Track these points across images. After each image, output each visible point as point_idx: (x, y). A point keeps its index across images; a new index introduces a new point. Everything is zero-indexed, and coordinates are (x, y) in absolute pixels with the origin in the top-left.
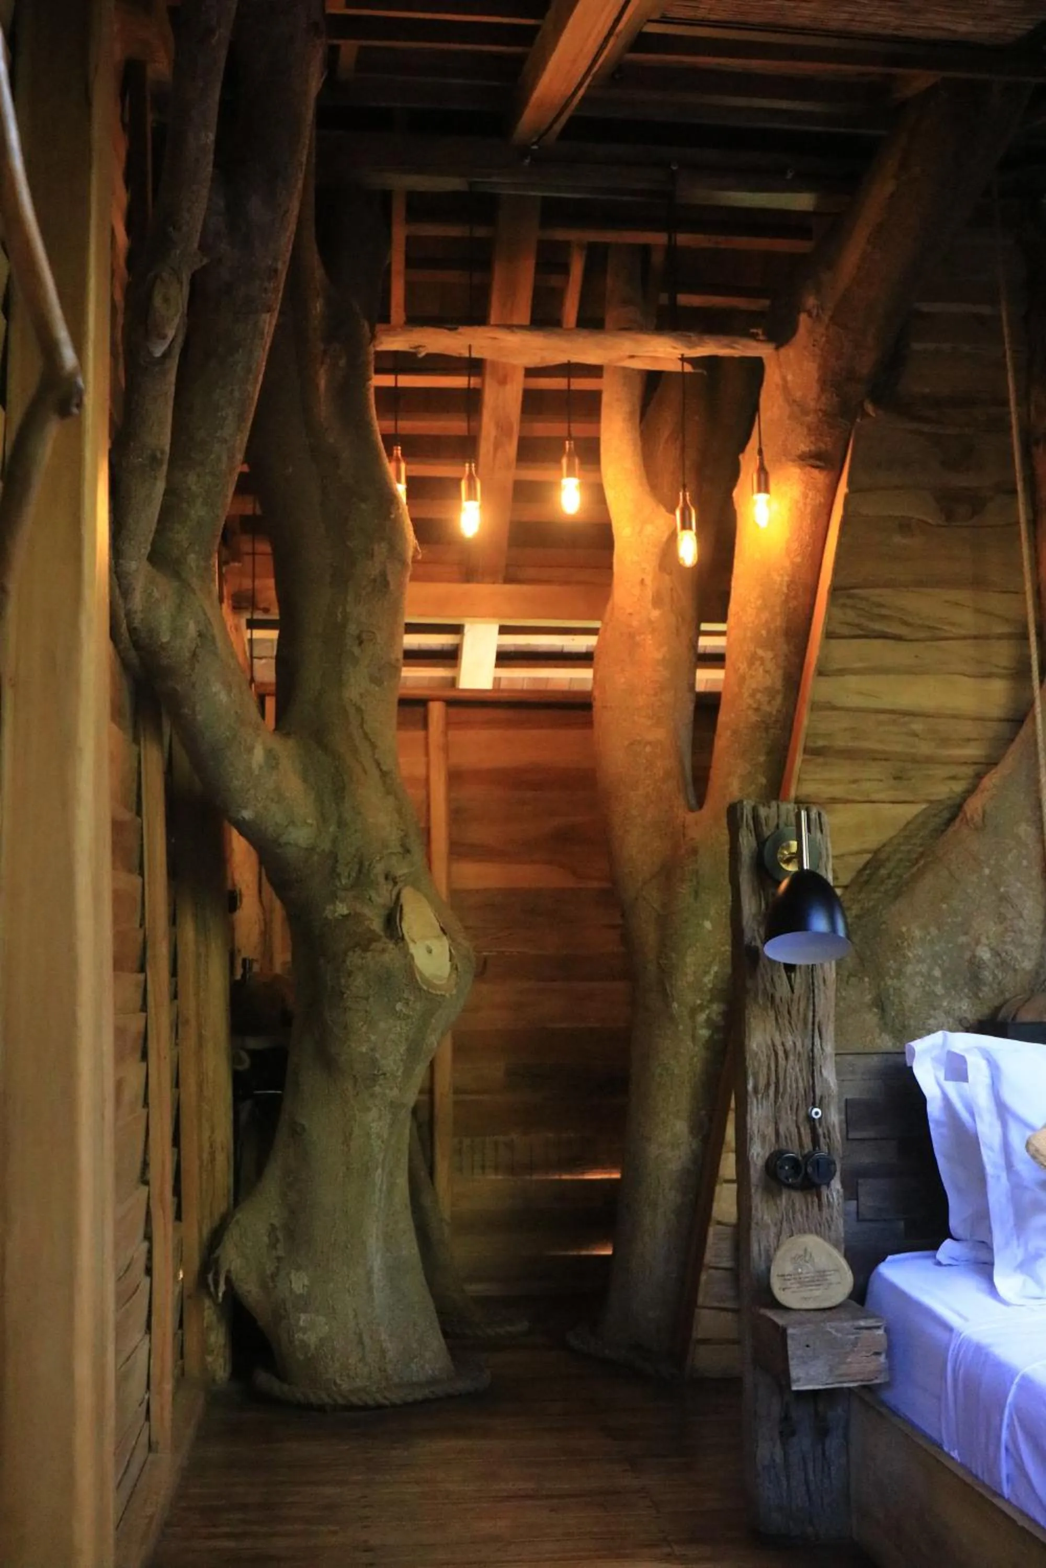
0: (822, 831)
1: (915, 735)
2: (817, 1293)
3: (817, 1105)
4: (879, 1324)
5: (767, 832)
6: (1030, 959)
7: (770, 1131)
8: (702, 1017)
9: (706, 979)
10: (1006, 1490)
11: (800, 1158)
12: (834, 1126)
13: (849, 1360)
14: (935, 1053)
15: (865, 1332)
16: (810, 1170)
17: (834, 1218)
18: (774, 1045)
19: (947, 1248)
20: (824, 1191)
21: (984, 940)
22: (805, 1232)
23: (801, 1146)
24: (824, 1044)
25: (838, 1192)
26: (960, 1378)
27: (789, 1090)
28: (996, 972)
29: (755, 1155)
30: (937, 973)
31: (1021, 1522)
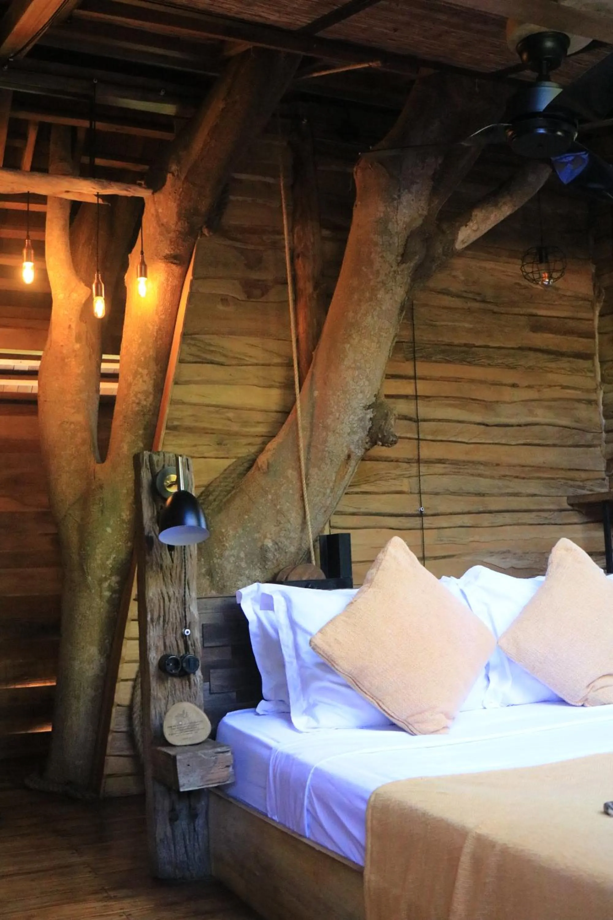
0: (189, 469)
1: (229, 419)
2: (191, 735)
3: (188, 627)
4: (228, 750)
5: (158, 469)
6: (294, 546)
7: (161, 644)
8: (106, 585)
9: (108, 562)
10: (307, 833)
11: (179, 658)
12: (197, 640)
13: (212, 771)
14: (253, 596)
15: (221, 754)
16: (184, 665)
17: (198, 692)
18: (162, 593)
19: (262, 706)
20: (192, 677)
21: (269, 536)
22: (181, 701)
23: (179, 652)
24: (191, 592)
25: (200, 677)
26: (278, 775)
27: (171, 620)
28: (275, 553)
29: (152, 659)
30: (242, 555)
31: (318, 848)
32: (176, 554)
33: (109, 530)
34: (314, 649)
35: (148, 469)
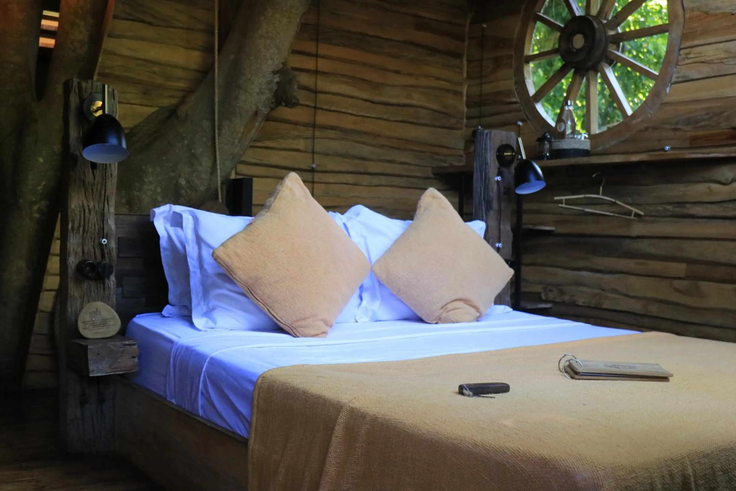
0: (114, 99)
1: (155, 73)
2: (103, 330)
3: (105, 237)
4: (135, 343)
5: (85, 95)
6: (204, 186)
7: (79, 250)
8: (36, 208)
9: (39, 188)
10: (201, 413)
11: (95, 264)
12: (113, 249)
13: (120, 360)
14: (165, 215)
15: (128, 346)
16: (100, 270)
17: (111, 295)
18: (83, 206)
19: (167, 310)
20: (107, 281)
21: (182, 175)
22: (95, 301)
23: (95, 257)
24: (110, 208)
25: (113, 281)
26: (178, 364)
27: (90, 230)
28: (188, 191)
29: (71, 262)
30: (159, 190)
31: (209, 424)
32: (98, 173)
33: (41, 160)
34: (215, 259)
35: (77, 95)
